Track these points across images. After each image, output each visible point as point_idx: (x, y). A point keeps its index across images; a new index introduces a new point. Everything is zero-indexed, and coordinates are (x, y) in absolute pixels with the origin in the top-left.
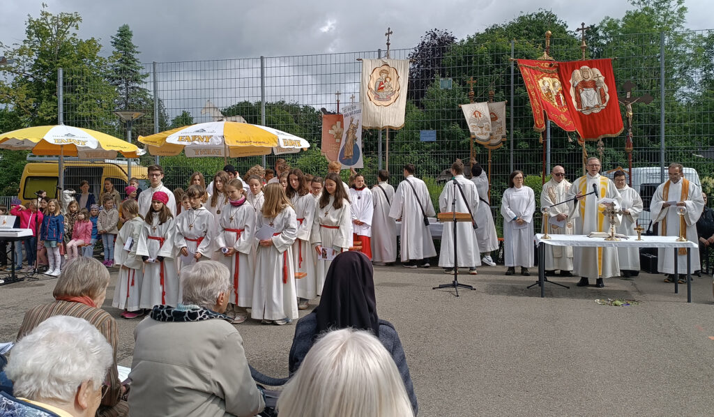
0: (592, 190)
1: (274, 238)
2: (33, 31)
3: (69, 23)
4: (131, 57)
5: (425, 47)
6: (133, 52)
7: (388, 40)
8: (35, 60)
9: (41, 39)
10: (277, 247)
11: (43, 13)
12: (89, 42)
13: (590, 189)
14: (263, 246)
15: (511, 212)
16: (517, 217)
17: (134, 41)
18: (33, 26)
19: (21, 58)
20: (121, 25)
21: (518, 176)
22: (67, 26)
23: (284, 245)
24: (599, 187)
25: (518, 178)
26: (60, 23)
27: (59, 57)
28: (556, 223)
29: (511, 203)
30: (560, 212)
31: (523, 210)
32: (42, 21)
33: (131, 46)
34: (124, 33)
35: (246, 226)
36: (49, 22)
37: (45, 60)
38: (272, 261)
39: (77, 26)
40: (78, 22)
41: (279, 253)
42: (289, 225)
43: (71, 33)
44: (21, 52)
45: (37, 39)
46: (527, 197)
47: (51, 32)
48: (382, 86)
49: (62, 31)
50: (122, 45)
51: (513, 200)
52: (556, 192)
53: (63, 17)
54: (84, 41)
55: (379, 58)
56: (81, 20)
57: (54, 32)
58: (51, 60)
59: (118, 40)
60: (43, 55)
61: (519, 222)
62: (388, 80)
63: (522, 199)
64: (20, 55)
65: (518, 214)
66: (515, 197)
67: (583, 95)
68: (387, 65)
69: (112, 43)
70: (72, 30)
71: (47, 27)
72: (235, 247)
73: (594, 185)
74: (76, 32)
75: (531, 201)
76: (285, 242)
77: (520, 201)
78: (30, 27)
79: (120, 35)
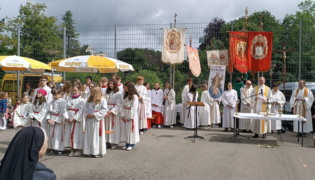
0: (260, 92)
1: (95, 114)
2: (23, 12)
3: (40, 9)
4: (71, 26)
5: (212, 25)
6: (72, 23)
7: (175, 19)
8: (23, 25)
9: (26, 16)
10: (97, 118)
11: (28, 3)
12: (50, 18)
13: (259, 92)
14: (89, 118)
15: (226, 102)
16: (229, 104)
17: (73, 18)
18: (23, 9)
19: (16, 24)
20: (67, 11)
21: (229, 84)
22: (39, 10)
23: (100, 117)
24: (264, 91)
25: (229, 86)
26: (36, 8)
27: (35, 24)
28: (247, 107)
29: (226, 97)
30: (248, 102)
31: (232, 100)
32: (27, 7)
33: (71, 21)
34: (68, 14)
35: (80, 107)
36: (31, 7)
37: (28, 26)
38: (93, 124)
39: (44, 10)
40: (45, 8)
41: (97, 121)
42: (103, 107)
43: (41, 13)
44: (16, 21)
45: (24, 15)
46: (233, 95)
47: (32, 12)
48: (172, 42)
49: (37, 12)
50: (67, 20)
51: (227, 96)
52: (247, 93)
53: (37, 6)
54: (48, 17)
55: (171, 28)
56: (46, 7)
57: (33, 13)
58: (32, 26)
59: (65, 17)
60: (27, 23)
61: (230, 107)
62: (175, 38)
63: (231, 96)
64: (16, 23)
65: (229, 103)
66: (228, 95)
67: (256, 49)
68: (175, 31)
69: (62, 18)
70: (42, 12)
71: (30, 10)
72: (74, 118)
73: (262, 90)
74: (44, 13)
75: (236, 97)
76: (101, 115)
77: (230, 96)
78: (21, 10)
79: (66, 15)
